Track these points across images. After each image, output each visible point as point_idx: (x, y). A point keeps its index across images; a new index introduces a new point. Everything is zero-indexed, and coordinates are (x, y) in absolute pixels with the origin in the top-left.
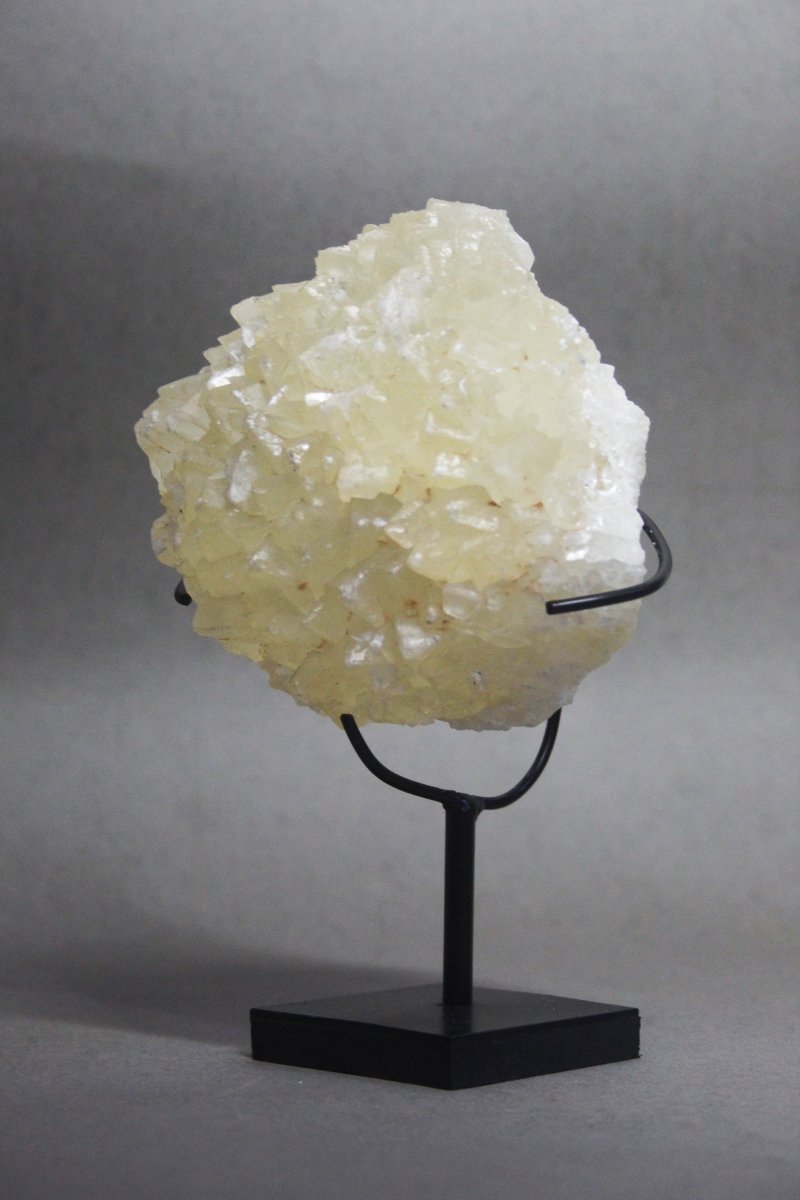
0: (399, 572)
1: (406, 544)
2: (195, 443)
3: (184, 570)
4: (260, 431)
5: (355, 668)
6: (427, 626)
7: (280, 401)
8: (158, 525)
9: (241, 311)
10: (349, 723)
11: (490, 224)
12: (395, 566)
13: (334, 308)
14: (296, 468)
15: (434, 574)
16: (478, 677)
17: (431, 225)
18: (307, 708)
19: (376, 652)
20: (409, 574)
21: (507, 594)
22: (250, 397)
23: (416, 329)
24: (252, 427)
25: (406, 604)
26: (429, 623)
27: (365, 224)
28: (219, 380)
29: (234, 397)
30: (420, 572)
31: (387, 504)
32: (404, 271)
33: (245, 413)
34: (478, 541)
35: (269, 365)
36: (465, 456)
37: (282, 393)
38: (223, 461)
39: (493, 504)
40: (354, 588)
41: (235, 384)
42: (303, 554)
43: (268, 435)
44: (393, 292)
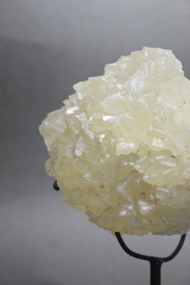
0: (139, 182)
1: (142, 172)
2: (61, 134)
3: (57, 178)
4: (86, 130)
5: (123, 217)
6: (150, 202)
7: (93, 119)
8: (48, 162)
9: (78, 86)
10: (118, 235)
11: (168, 54)
12: (138, 180)
13: (112, 85)
14: (99, 143)
15: (152, 183)
16: (166, 219)
17: (146, 55)
18: (102, 229)
19: (130, 211)
20: (143, 183)
21: (180, 190)
22: (81, 117)
23: (144, 92)
24: (83, 128)
25: (141, 194)
26: (150, 201)
27: (121, 55)
28: (70, 111)
29: (76, 117)
30: (146, 182)
31: (134, 156)
32: (138, 72)
33: (80, 124)
34: (169, 171)
35: (88, 106)
36: (163, 139)
37: (94, 116)
38: (72, 140)
39: (173, 157)
40: (122, 188)
41: (76, 112)
42: (103, 175)
43: (89, 131)
44: (134, 79)
